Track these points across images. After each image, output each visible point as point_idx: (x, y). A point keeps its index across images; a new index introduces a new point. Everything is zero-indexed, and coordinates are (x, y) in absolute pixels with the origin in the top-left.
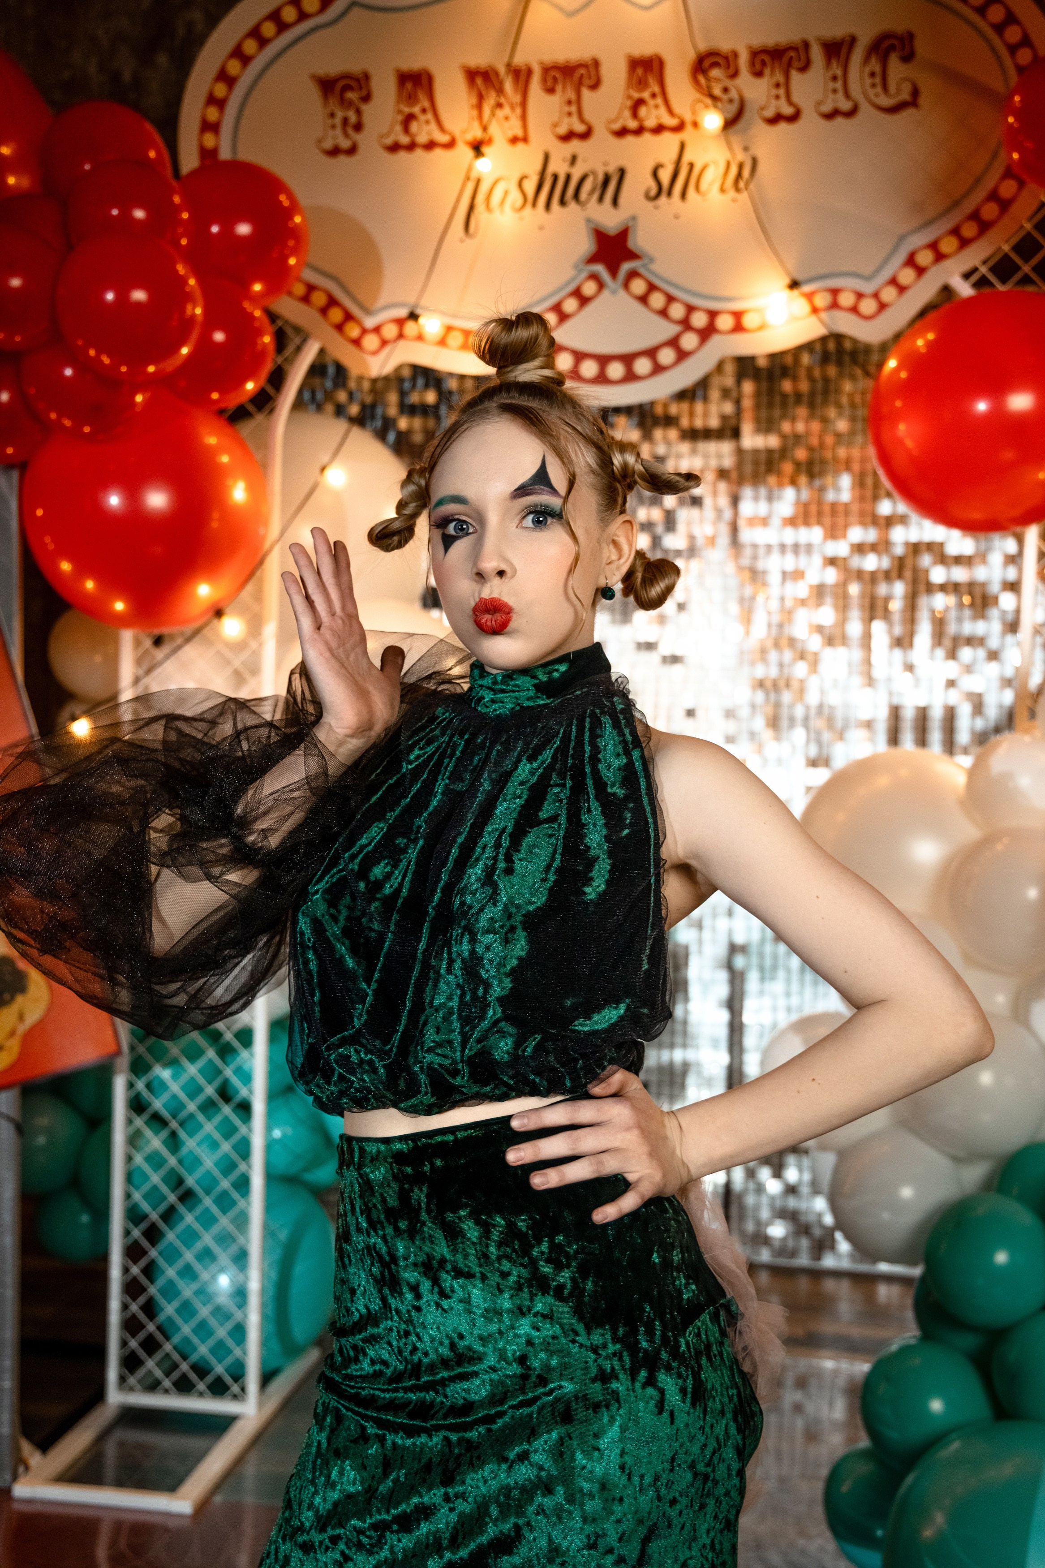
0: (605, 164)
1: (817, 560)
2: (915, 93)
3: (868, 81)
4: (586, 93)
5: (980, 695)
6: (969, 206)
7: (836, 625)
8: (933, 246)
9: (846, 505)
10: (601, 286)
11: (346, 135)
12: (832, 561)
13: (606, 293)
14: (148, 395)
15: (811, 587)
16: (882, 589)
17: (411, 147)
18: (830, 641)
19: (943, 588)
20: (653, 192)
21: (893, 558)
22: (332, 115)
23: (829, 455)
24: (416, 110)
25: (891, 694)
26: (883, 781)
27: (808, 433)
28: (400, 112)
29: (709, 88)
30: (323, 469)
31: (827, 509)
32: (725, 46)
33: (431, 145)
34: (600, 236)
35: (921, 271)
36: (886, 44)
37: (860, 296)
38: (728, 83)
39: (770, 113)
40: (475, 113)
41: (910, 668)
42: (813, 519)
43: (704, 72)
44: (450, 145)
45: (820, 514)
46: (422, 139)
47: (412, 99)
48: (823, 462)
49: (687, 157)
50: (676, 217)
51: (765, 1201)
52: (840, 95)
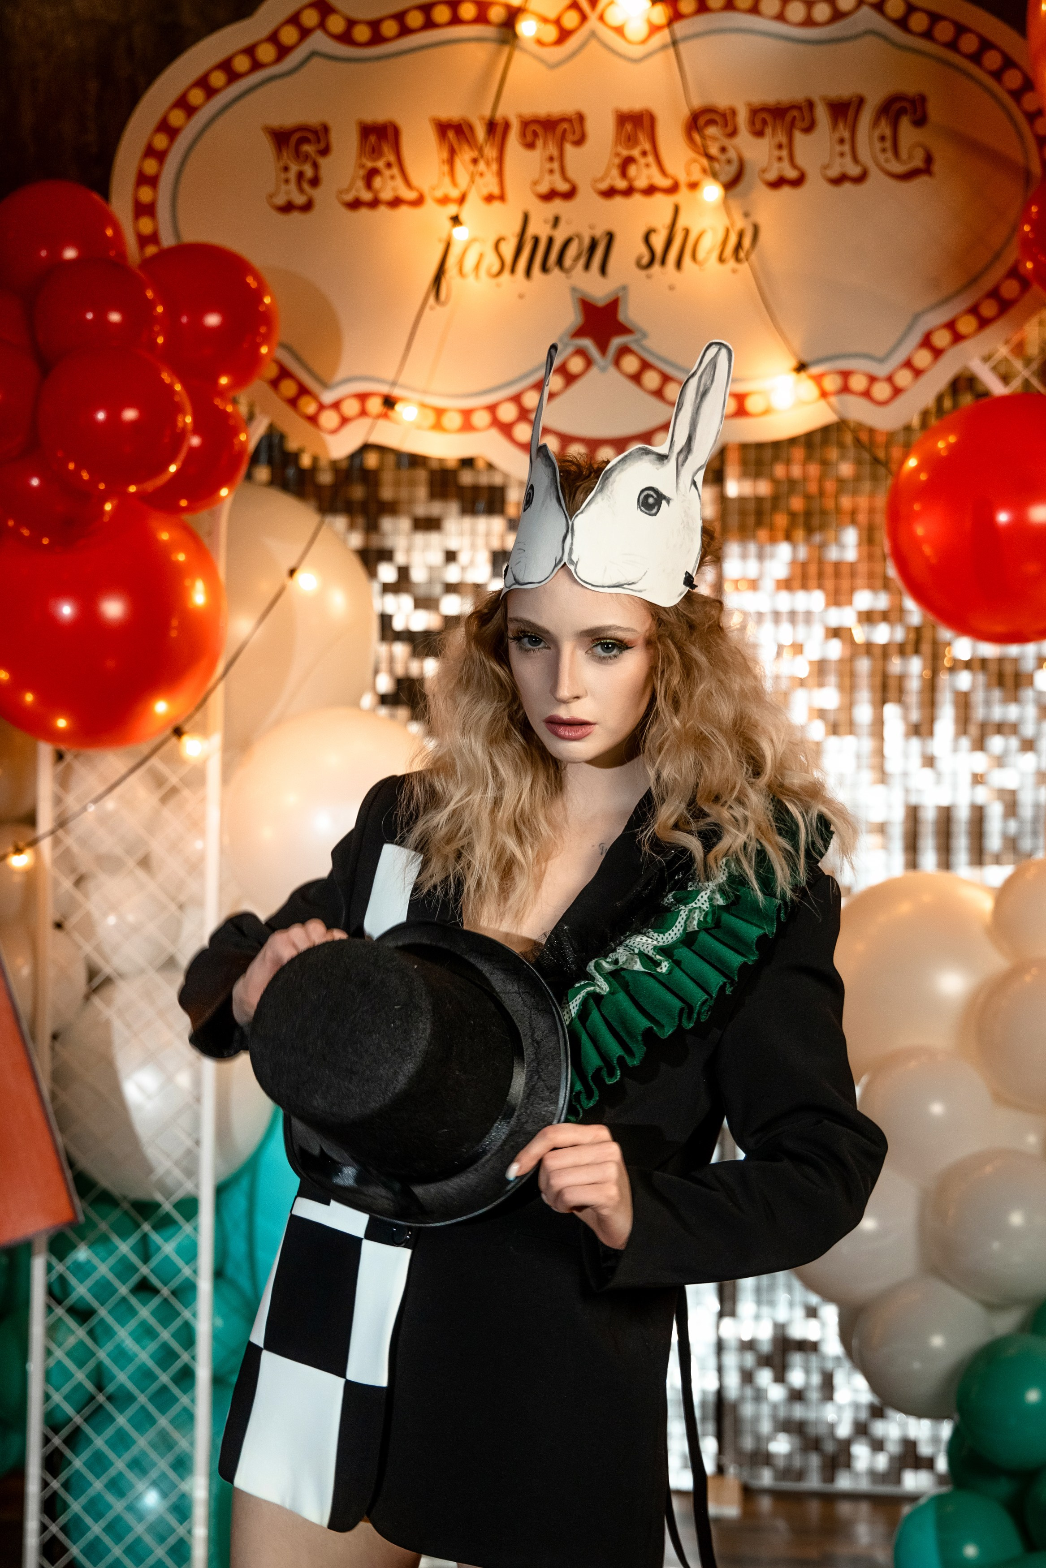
0: (592, 227)
1: (818, 631)
2: (929, 159)
3: (878, 145)
4: (569, 148)
5: (1014, 792)
6: (987, 283)
7: (839, 709)
8: (951, 326)
9: (852, 565)
10: (589, 362)
11: (301, 190)
12: (836, 633)
13: (594, 371)
14: (116, 502)
15: (811, 663)
16: (896, 665)
17: (374, 204)
18: (834, 729)
19: (968, 665)
20: (645, 260)
21: (908, 628)
22: (286, 169)
23: (830, 504)
24: (380, 164)
25: (907, 791)
26: (905, 908)
27: (805, 478)
28: (362, 166)
29: (705, 147)
30: (292, 572)
31: (829, 570)
32: (722, 102)
33: (396, 202)
34: (587, 307)
35: (937, 353)
36: (897, 106)
37: (872, 379)
38: (726, 142)
39: (772, 176)
40: (446, 168)
41: (929, 761)
42: (813, 582)
43: (699, 130)
44: (418, 202)
45: (821, 575)
46: (386, 195)
47: (375, 152)
48: (823, 512)
49: (681, 223)
50: (671, 288)
51: (765, 1410)
52: (848, 159)
